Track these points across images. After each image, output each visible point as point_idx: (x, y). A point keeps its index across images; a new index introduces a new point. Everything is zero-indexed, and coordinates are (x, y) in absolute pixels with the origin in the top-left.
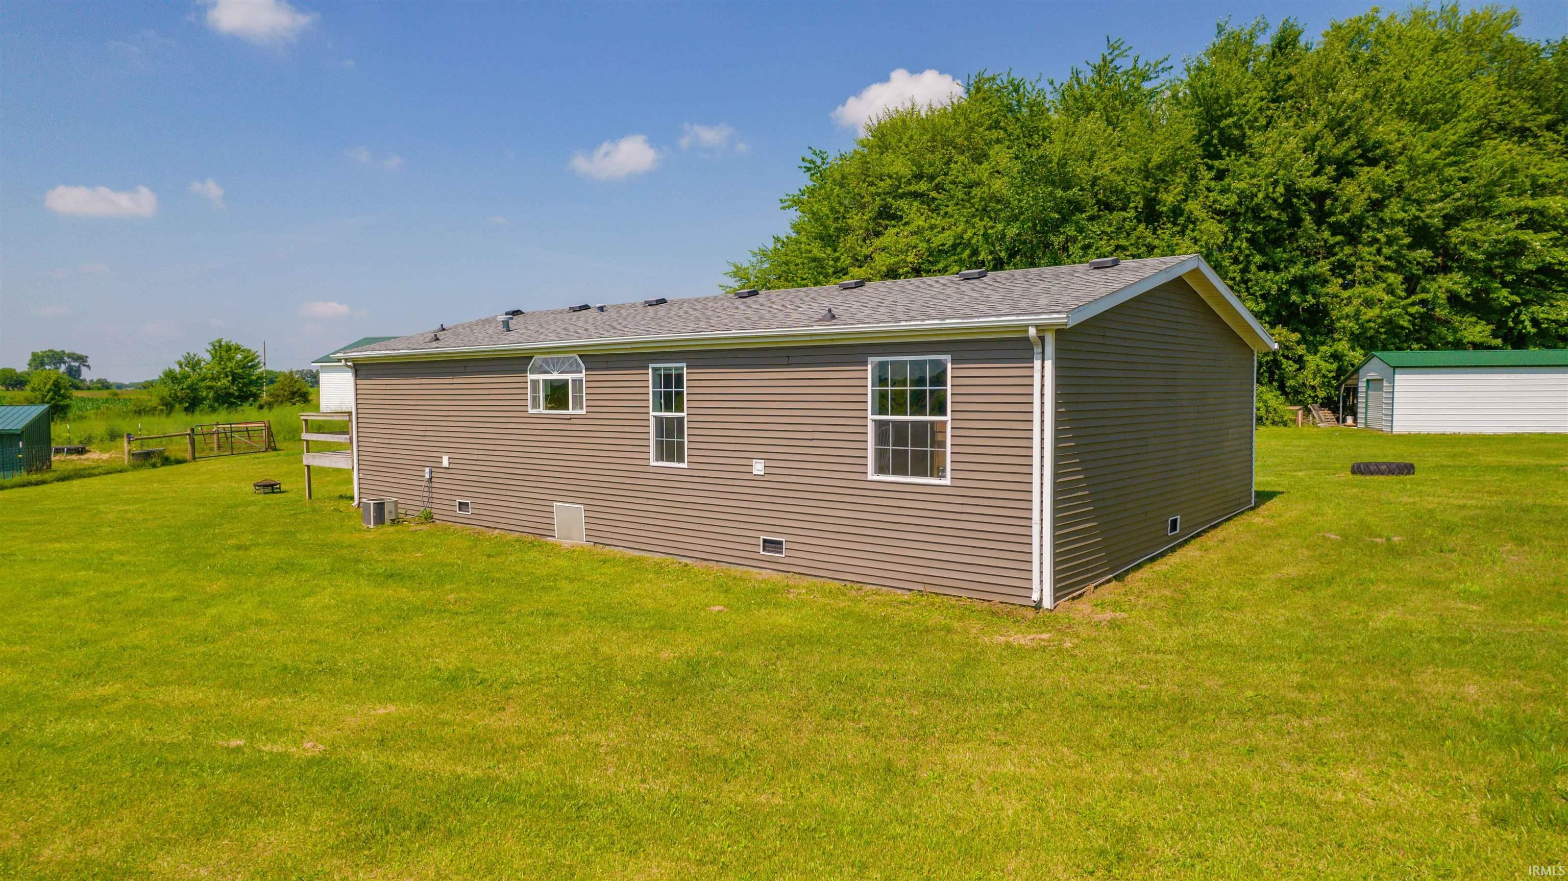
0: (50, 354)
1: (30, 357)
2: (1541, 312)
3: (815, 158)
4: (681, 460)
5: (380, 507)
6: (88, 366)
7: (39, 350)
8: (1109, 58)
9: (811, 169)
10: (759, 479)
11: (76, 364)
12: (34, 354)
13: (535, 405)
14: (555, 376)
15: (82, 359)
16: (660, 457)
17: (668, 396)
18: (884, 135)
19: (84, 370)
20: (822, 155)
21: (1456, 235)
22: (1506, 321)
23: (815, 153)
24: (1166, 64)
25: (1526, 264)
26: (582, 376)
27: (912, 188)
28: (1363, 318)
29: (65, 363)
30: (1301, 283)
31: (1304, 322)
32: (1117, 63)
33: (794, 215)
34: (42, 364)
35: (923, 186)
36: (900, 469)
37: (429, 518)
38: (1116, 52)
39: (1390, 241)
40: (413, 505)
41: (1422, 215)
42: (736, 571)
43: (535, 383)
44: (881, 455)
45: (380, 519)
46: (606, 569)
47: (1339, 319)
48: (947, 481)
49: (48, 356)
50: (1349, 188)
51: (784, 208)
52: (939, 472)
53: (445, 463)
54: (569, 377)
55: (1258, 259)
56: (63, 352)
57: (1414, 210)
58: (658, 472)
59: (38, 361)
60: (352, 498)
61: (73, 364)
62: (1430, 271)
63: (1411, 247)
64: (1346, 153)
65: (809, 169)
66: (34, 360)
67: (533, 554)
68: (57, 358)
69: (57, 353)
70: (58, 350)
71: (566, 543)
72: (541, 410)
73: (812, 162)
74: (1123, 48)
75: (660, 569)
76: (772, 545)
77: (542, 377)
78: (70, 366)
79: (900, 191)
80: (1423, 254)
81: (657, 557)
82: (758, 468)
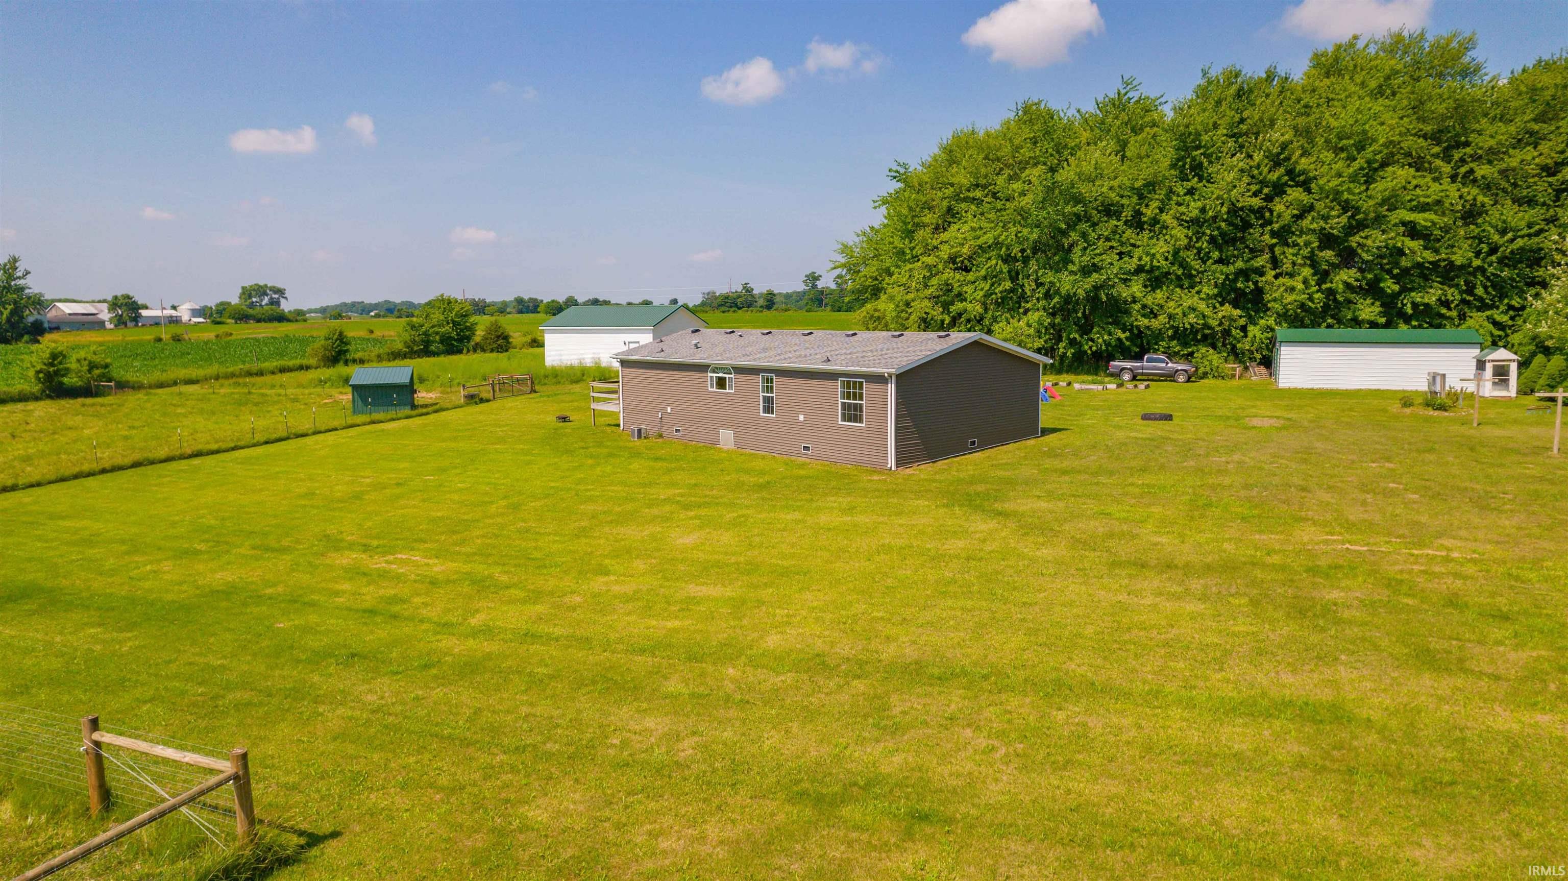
0: (256, 288)
1: (240, 291)
2: (1417, 297)
3: (899, 168)
4: (772, 413)
5: (639, 431)
6: (286, 298)
7: (247, 284)
8: (1123, 92)
9: (897, 176)
10: (801, 422)
11: (276, 296)
12: (243, 288)
13: (712, 387)
14: (721, 375)
15: (281, 292)
16: (764, 412)
17: (768, 387)
18: (951, 151)
19: (282, 301)
20: (905, 166)
21: (1354, 241)
22: (1397, 303)
23: (899, 165)
24: (1163, 100)
25: (1405, 262)
26: (732, 376)
27: (971, 195)
28: (1285, 301)
29: (267, 295)
30: (1244, 274)
31: (1249, 301)
32: (1130, 95)
33: (883, 210)
34: (250, 297)
35: (978, 194)
36: (849, 420)
37: (661, 436)
38: (1129, 87)
39: (1307, 244)
40: (654, 431)
41: (1327, 227)
42: (793, 458)
43: (712, 377)
44: (843, 415)
45: (639, 436)
46: (742, 457)
47: (1269, 301)
48: (863, 425)
49: (254, 290)
50: (1278, 206)
51: (875, 208)
52: (861, 421)
53: (669, 411)
54: (727, 376)
55: (1216, 255)
56: (266, 286)
57: (1322, 223)
58: (764, 418)
59: (247, 293)
60: (618, 425)
61: (274, 296)
62: (1335, 266)
63: (1321, 248)
64: (1279, 178)
65: (895, 177)
66: (243, 293)
67: (712, 451)
68: (261, 291)
69: (260, 286)
70: (261, 284)
71: (725, 448)
72: (715, 389)
73: (897, 172)
74: (1135, 83)
75: (763, 458)
76: (806, 448)
77: (715, 375)
78: (271, 298)
79: (962, 196)
80: (1328, 254)
81: (763, 453)
82: (801, 418)
